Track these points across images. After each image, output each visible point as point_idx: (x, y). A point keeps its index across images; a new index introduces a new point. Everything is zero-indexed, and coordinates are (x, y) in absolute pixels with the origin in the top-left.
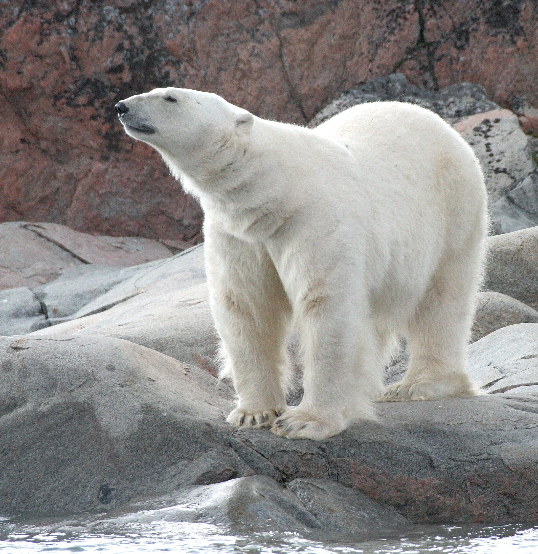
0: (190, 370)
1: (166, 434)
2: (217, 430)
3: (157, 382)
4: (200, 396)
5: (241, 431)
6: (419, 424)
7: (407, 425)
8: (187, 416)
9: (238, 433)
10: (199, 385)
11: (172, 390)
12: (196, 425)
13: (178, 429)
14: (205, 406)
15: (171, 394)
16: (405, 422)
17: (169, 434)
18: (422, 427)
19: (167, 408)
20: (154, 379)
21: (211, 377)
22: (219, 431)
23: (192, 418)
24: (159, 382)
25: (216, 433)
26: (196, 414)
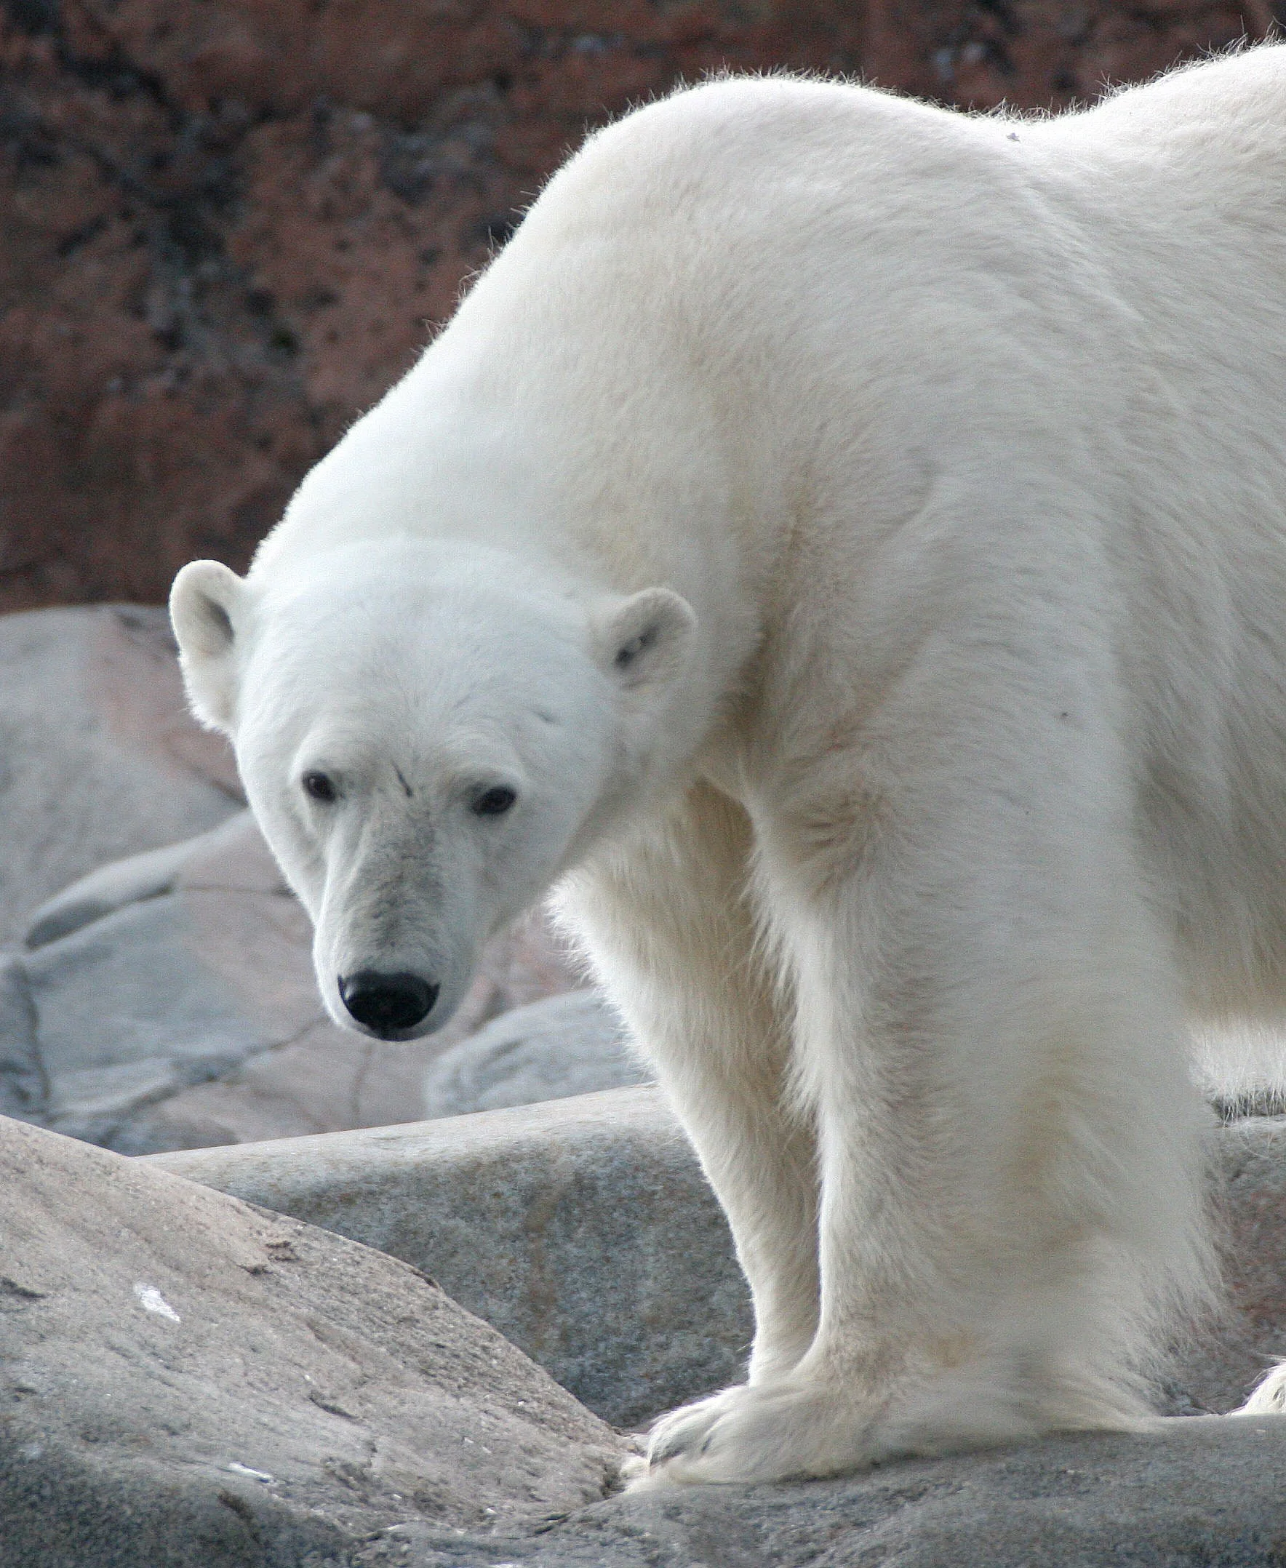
0: (300, 1252)
1: (28, 1543)
2: (276, 1529)
3: (42, 1302)
4: (294, 1372)
5: (396, 1538)
6: (1253, 1520)
7: (1193, 1525)
8: (142, 1462)
9: (381, 1546)
10: (311, 1325)
11: (120, 1339)
12: (171, 1505)
13: (85, 1523)
14: (289, 1420)
15: (99, 1361)
16: (1190, 1511)
17: (41, 1546)
18: (1264, 1537)
19: (53, 1424)
20: (28, 1288)
21: (410, 1288)
22: (284, 1536)
23: (162, 1472)
24: (61, 1305)
25: (267, 1544)
26: (191, 1454)
